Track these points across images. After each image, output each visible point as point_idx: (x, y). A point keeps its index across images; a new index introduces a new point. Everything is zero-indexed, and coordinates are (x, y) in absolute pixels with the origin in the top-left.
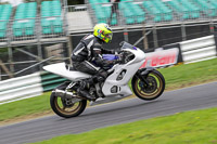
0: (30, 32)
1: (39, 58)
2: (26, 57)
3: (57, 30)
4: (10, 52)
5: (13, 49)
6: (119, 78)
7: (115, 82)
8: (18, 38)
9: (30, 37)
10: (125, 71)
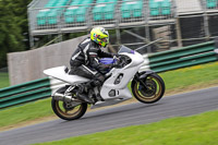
0: (137, 14)
1: (147, 40)
2: (134, 39)
3: (166, 12)
4: (118, 34)
5: (121, 30)
6: (116, 82)
7: (113, 86)
8: (126, 20)
9: (138, 19)
10: (122, 75)
